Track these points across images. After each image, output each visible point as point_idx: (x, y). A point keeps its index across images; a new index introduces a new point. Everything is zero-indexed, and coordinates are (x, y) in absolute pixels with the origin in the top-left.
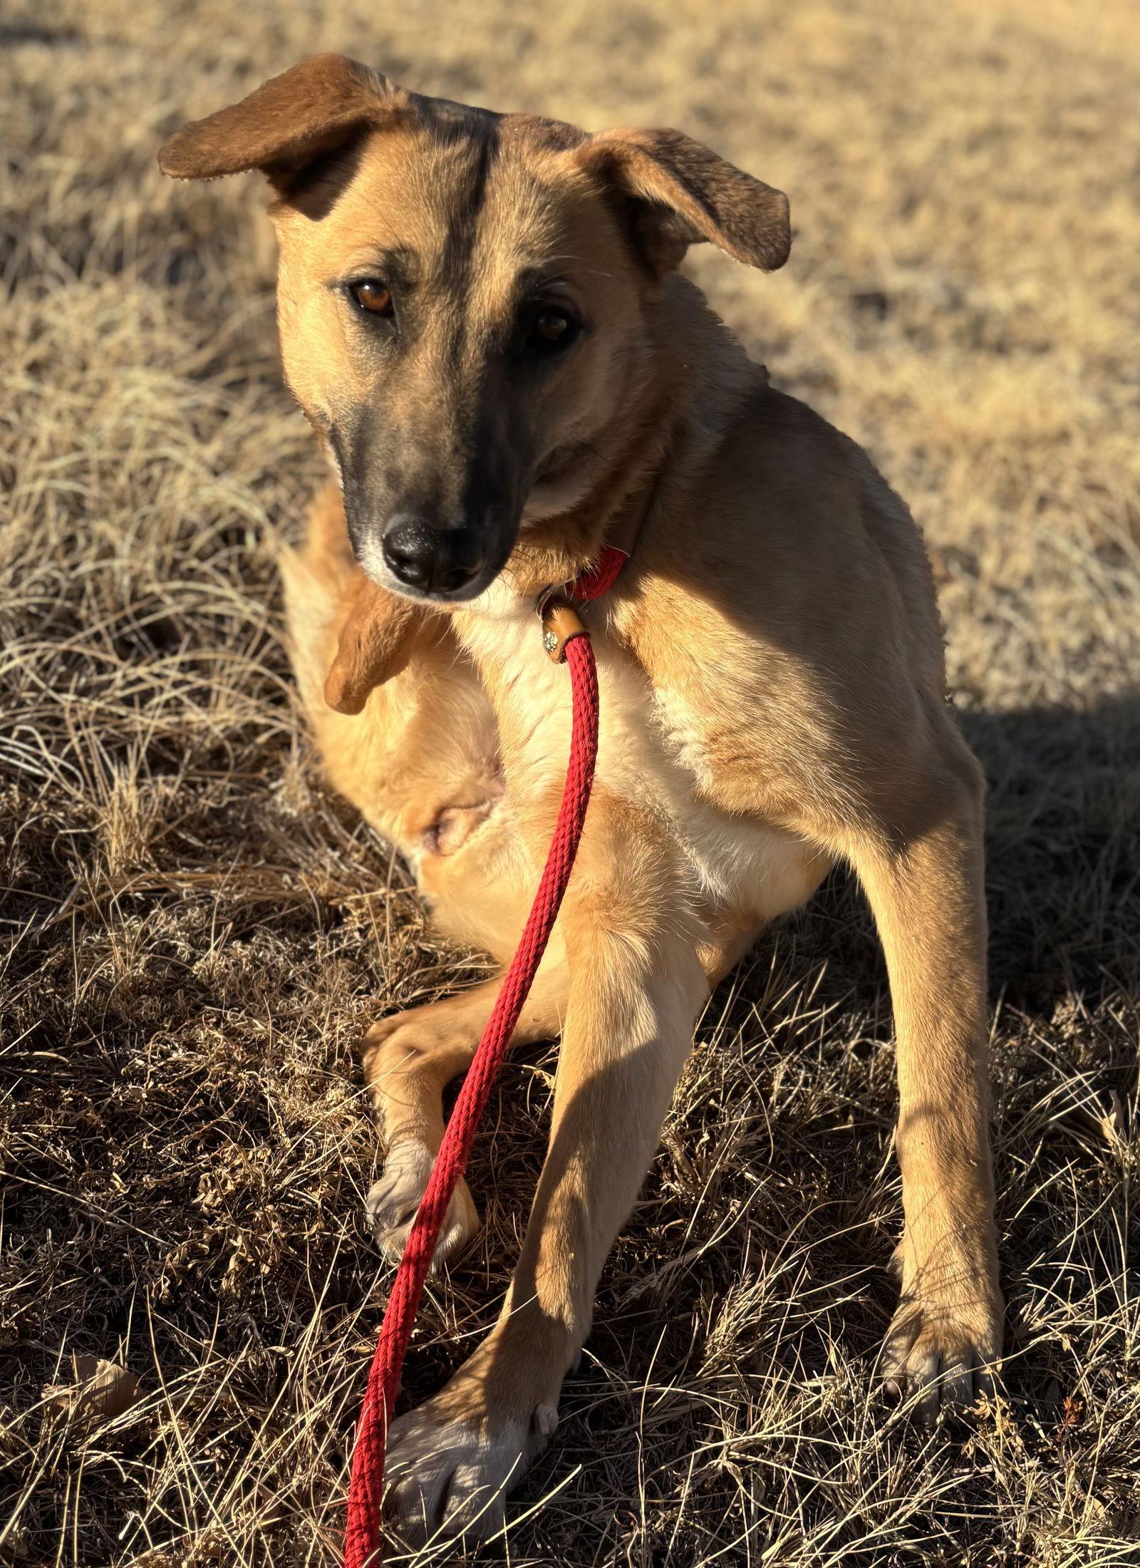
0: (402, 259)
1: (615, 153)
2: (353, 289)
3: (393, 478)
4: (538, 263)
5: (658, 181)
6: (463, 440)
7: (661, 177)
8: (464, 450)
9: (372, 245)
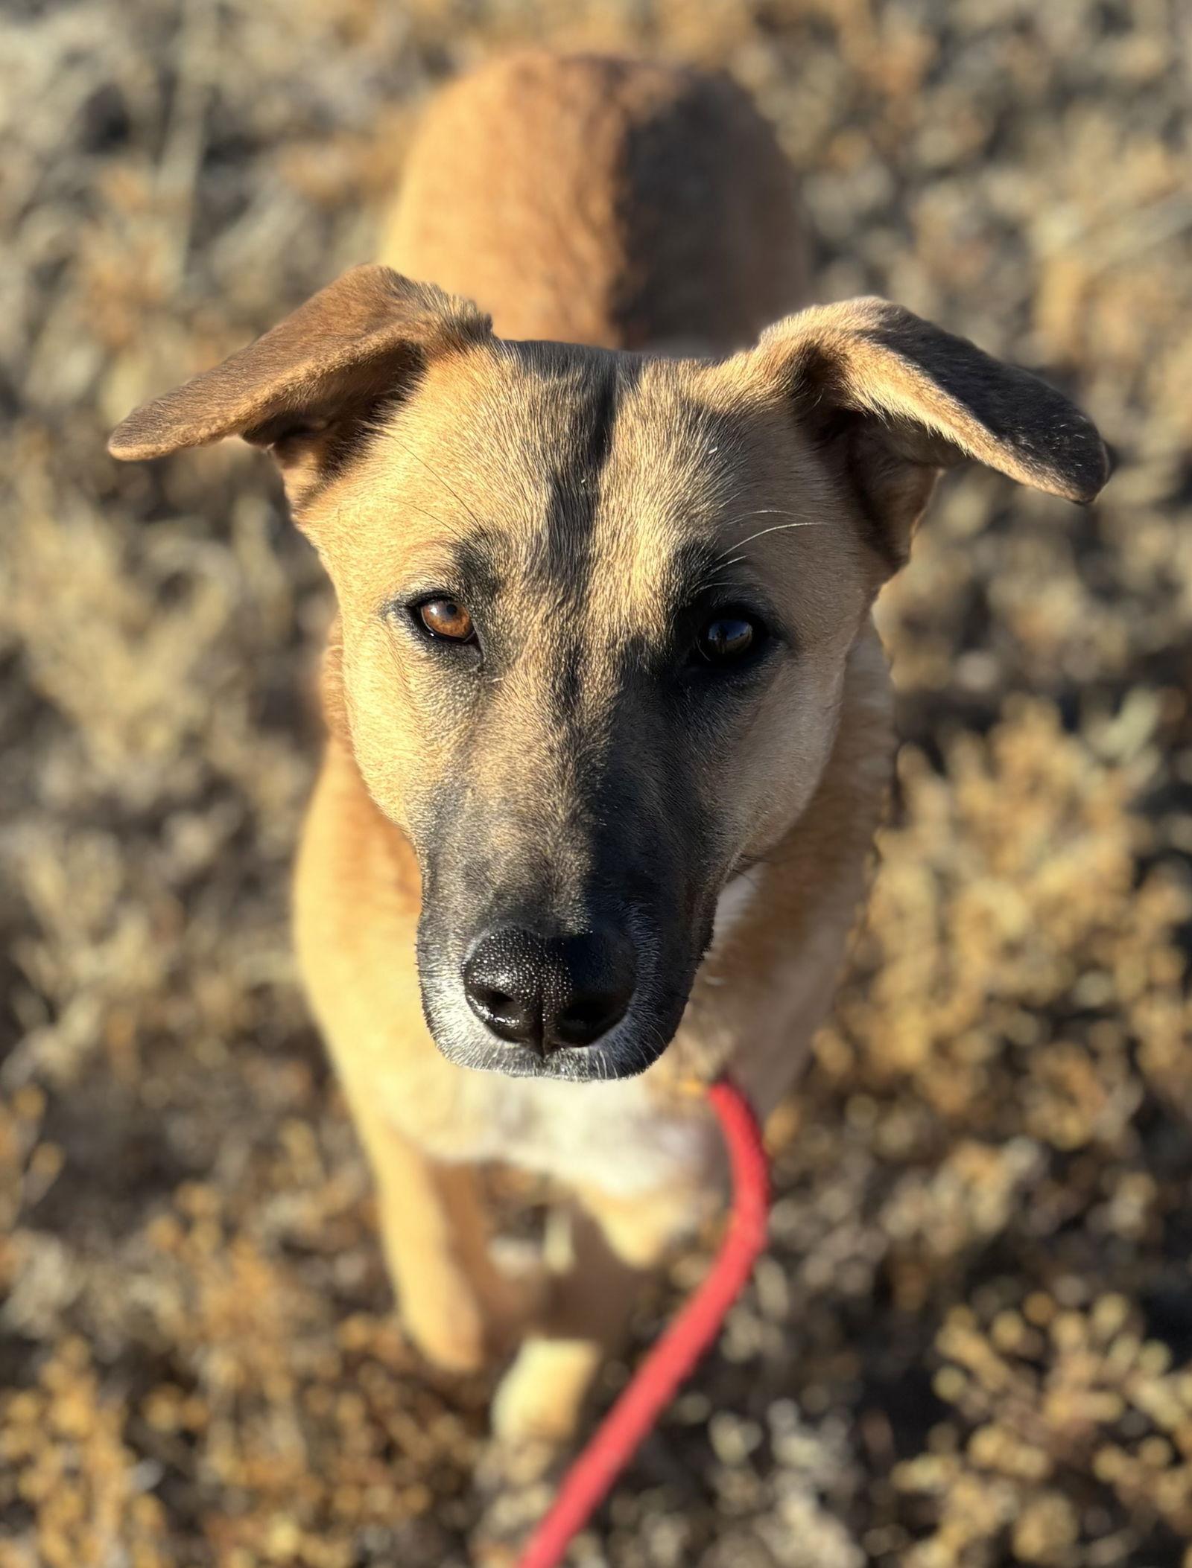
0: (482, 547)
1: (824, 347)
2: (414, 609)
3: (475, 877)
4: (707, 535)
5: (896, 381)
6: (588, 805)
7: (900, 374)
8: (588, 818)
9: (441, 543)
